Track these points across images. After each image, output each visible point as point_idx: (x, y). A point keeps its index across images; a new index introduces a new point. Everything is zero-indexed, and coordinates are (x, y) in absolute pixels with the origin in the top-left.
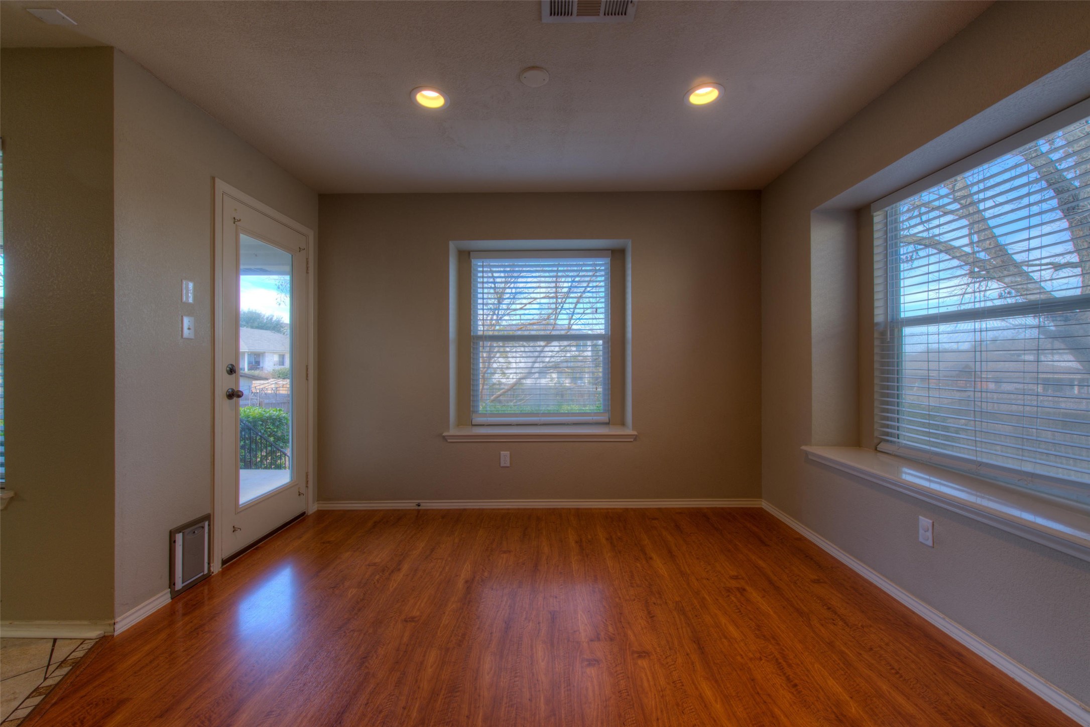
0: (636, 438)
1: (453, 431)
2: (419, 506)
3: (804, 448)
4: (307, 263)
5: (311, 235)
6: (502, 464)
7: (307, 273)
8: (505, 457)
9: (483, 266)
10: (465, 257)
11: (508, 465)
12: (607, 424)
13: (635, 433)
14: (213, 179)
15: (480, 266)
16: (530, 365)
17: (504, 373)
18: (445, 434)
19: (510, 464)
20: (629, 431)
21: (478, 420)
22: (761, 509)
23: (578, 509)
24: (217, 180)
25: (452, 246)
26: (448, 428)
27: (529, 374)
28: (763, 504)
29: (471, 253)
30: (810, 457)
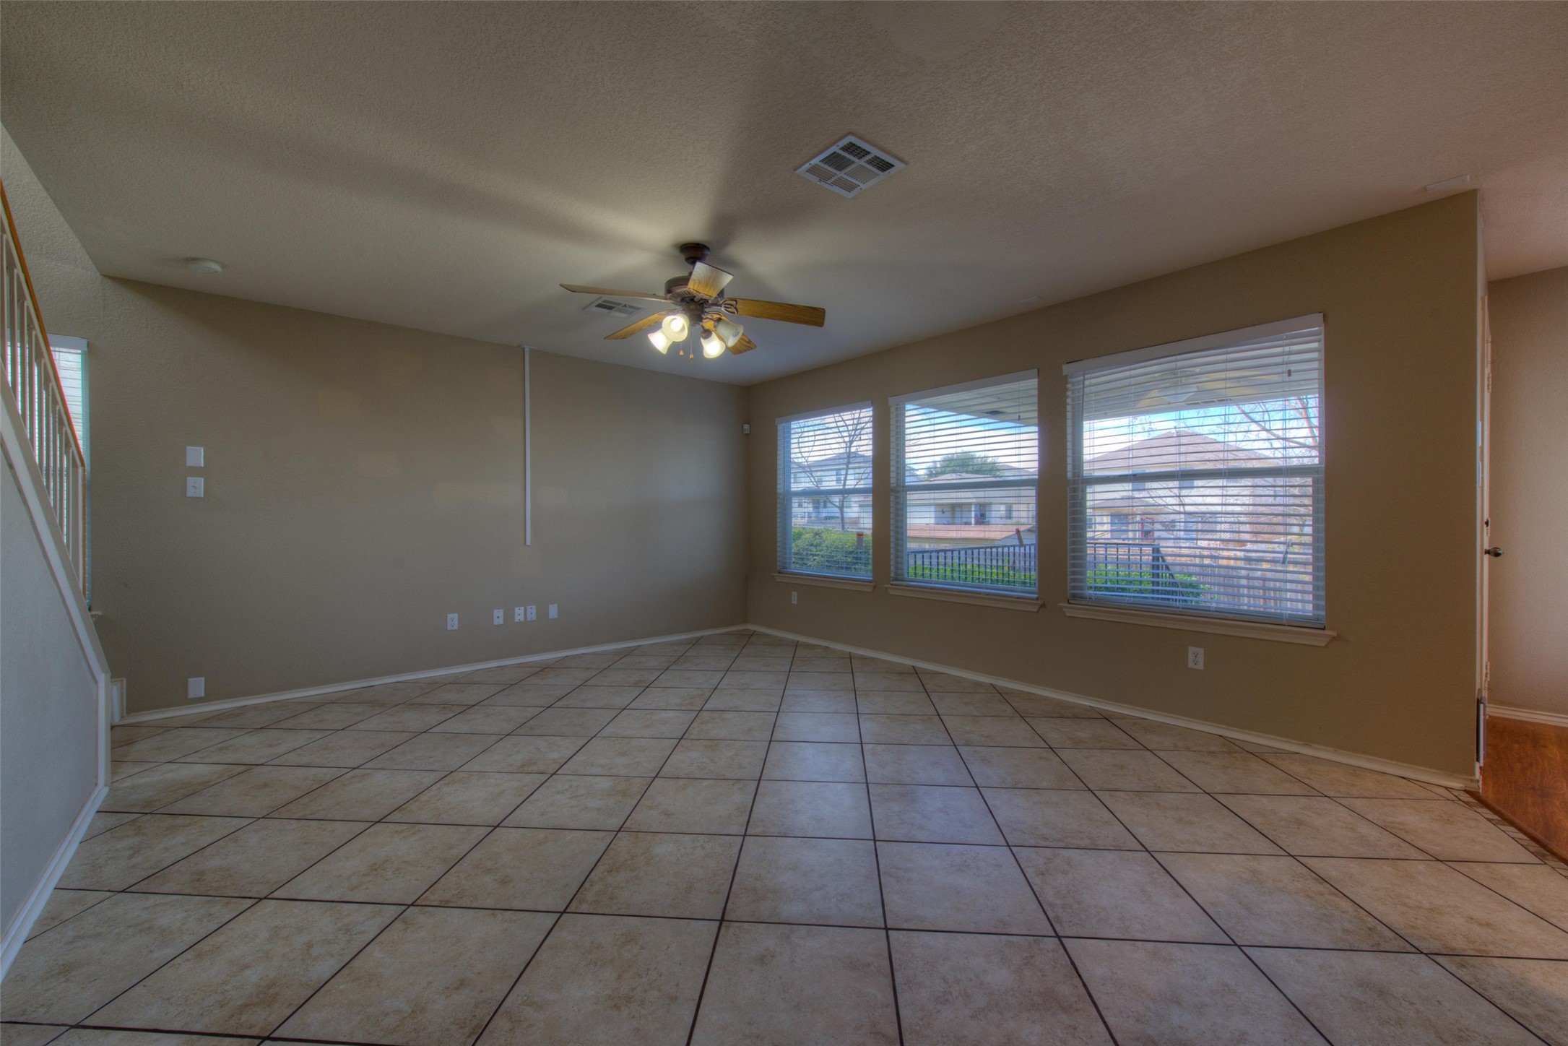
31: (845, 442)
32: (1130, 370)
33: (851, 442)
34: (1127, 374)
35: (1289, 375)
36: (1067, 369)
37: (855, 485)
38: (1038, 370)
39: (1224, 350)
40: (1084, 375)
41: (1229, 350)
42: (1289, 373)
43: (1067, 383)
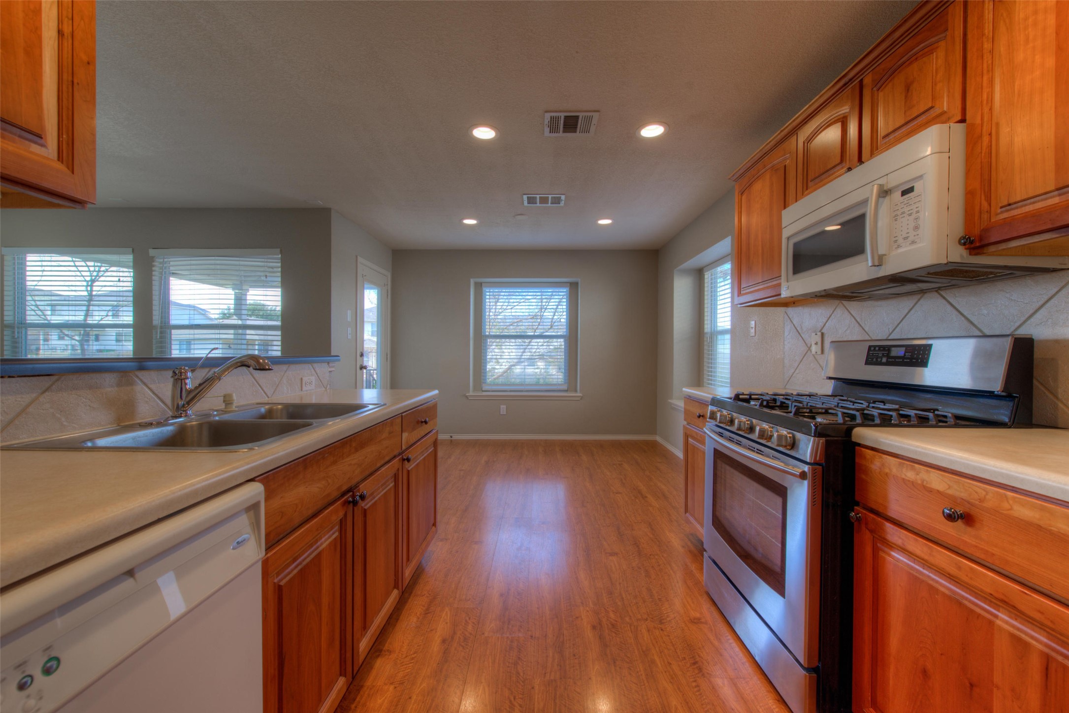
0: (582, 398)
1: (471, 393)
2: (451, 437)
3: (669, 401)
4: (388, 292)
5: (389, 275)
6: (501, 413)
7: (387, 298)
8: (503, 409)
9: (490, 292)
10: (479, 287)
11: (505, 413)
12: (566, 391)
13: (581, 395)
14: (357, 257)
15: (488, 292)
16: (520, 354)
17: (498, 362)
18: (467, 395)
19: (506, 413)
20: (579, 394)
21: (485, 388)
22: (656, 440)
23: (546, 440)
24: (358, 257)
25: (472, 281)
26: (469, 392)
27: (520, 361)
28: (657, 438)
29: (483, 284)
30: (673, 406)
31: (85, 281)
32: (191, 260)
33: (93, 281)
34: (189, 262)
35: (266, 278)
36: (152, 252)
37: (100, 321)
38: (133, 249)
39: (238, 259)
40: (164, 258)
41: (241, 259)
42: (266, 276)
43: (153, 262)
